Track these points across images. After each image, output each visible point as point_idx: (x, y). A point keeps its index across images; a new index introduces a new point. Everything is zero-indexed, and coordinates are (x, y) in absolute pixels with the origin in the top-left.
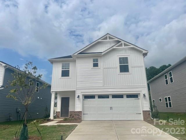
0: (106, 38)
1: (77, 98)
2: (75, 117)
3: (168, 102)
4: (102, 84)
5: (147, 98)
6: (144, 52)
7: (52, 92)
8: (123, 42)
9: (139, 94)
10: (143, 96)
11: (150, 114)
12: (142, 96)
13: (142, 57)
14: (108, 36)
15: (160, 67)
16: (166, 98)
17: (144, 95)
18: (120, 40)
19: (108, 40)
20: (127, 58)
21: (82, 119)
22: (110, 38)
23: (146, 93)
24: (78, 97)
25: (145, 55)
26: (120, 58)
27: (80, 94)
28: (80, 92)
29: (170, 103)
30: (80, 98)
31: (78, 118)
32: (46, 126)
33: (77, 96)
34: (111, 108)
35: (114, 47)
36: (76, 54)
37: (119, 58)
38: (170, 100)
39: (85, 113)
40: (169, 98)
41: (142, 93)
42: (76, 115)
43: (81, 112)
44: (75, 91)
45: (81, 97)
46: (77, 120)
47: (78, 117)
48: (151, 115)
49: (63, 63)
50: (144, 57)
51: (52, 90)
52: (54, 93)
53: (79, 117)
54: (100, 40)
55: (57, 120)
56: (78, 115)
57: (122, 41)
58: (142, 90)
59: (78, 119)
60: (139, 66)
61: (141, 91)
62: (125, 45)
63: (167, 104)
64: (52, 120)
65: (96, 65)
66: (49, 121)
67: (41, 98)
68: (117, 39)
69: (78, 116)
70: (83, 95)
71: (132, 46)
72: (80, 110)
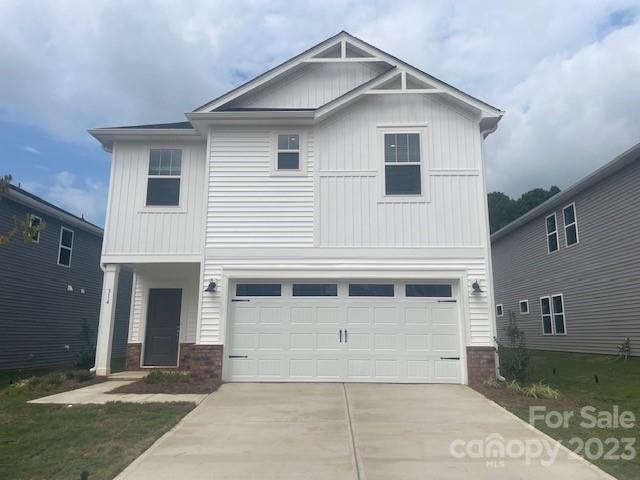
0: (335, 52)
1: (207, 294)
2: (196, 368)
3: (552, 315)
4: (311, 240)
5: (485, 300)
6: (486, 114)
7: (105, 265)
8: (403, 71)
9: (457, 281)
10: (471, 289)
11: (493, 361)
12: (466, 288)
13: (477, 135)
14: (344, 41)
15: (523, 196)
16: (546, 301)
17: (476, 287)
18: (393, 63)
19: (344, 58)
20: (415, 139)
21: (223, 378)
22: (352, 51)
23: (484, 277)
24: (212, 287)
25: (488, 126)
26: (389, 138)
27: (219, 278)
28: (220, 267)
29: (559, 319)
30: (218, 295)
31: (206, 372)
32: (60, 406)
33: (207, 284)
34: (343, 335)
35: (368, 91)
36: (207, 110)
37: (386, 135)
38: (558, 308)
39: (237, 351)
40: (557, 300)
41: (470, 277)
42: (198, 359)
43: (220, 348)
44: (199, 264)
45: (223, 288)
46: (202, 380)
47: (206, 367)
48: (497, 364)
49: (154, 147)
50: (485, 136)
51: (104, 260)
52: (114, 269)
53: (213, 367)
54: (308, 59)
55: (122, 379)
56: (208, 358)
57: (399, 66)
58: (470, 267)
59: (208, 376)
60: (462, 173)
61: (464, 270)
62: (412, 83)
63: (547, 320)
64: (103, 379)
65: (288, 161)
66: (84, 383)
67: (83, 291)
68: (379, 58)
69: (207, 364)
70: (231, 281)
71: (440, 89)
72: (216, 339)
